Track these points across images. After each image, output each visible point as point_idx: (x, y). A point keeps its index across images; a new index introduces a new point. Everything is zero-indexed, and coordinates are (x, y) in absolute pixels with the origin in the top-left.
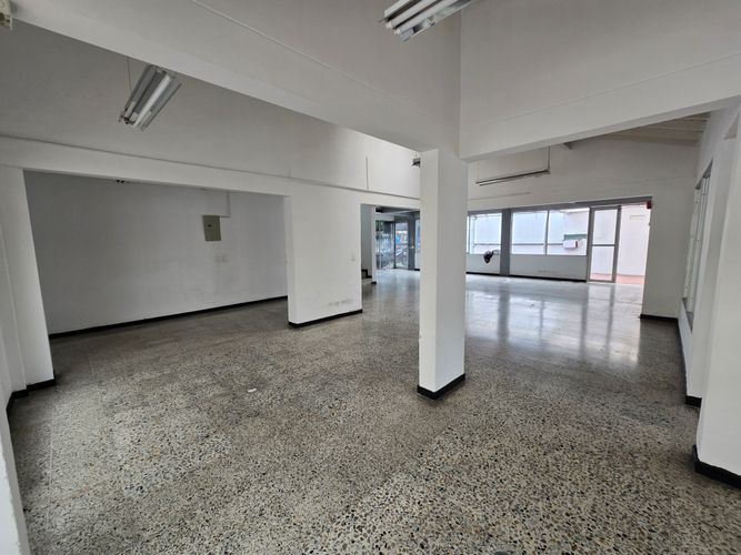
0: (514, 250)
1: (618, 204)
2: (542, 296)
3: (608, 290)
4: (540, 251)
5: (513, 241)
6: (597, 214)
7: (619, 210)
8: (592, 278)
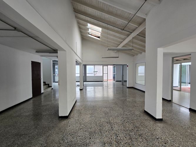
0: (87, 75)
1: (107, 65)
2: (94, 86)
3: (107, 83)
4: (93, 75)
5: (87, 73)
6: (104, 67)
7: (108, 66)
8: (104, 80)
